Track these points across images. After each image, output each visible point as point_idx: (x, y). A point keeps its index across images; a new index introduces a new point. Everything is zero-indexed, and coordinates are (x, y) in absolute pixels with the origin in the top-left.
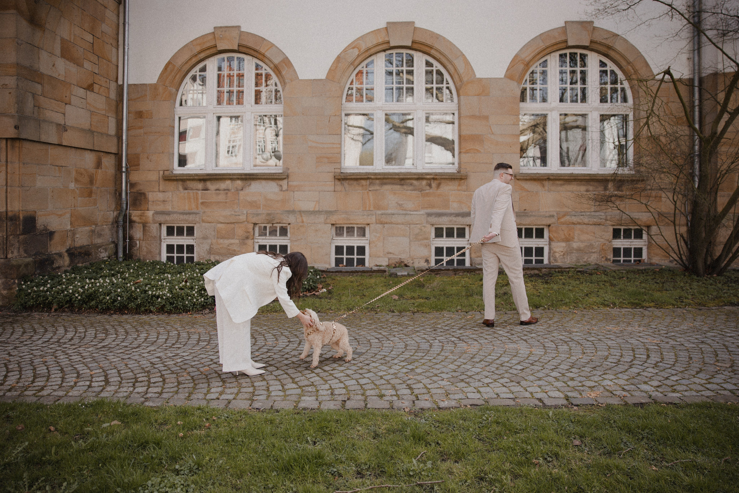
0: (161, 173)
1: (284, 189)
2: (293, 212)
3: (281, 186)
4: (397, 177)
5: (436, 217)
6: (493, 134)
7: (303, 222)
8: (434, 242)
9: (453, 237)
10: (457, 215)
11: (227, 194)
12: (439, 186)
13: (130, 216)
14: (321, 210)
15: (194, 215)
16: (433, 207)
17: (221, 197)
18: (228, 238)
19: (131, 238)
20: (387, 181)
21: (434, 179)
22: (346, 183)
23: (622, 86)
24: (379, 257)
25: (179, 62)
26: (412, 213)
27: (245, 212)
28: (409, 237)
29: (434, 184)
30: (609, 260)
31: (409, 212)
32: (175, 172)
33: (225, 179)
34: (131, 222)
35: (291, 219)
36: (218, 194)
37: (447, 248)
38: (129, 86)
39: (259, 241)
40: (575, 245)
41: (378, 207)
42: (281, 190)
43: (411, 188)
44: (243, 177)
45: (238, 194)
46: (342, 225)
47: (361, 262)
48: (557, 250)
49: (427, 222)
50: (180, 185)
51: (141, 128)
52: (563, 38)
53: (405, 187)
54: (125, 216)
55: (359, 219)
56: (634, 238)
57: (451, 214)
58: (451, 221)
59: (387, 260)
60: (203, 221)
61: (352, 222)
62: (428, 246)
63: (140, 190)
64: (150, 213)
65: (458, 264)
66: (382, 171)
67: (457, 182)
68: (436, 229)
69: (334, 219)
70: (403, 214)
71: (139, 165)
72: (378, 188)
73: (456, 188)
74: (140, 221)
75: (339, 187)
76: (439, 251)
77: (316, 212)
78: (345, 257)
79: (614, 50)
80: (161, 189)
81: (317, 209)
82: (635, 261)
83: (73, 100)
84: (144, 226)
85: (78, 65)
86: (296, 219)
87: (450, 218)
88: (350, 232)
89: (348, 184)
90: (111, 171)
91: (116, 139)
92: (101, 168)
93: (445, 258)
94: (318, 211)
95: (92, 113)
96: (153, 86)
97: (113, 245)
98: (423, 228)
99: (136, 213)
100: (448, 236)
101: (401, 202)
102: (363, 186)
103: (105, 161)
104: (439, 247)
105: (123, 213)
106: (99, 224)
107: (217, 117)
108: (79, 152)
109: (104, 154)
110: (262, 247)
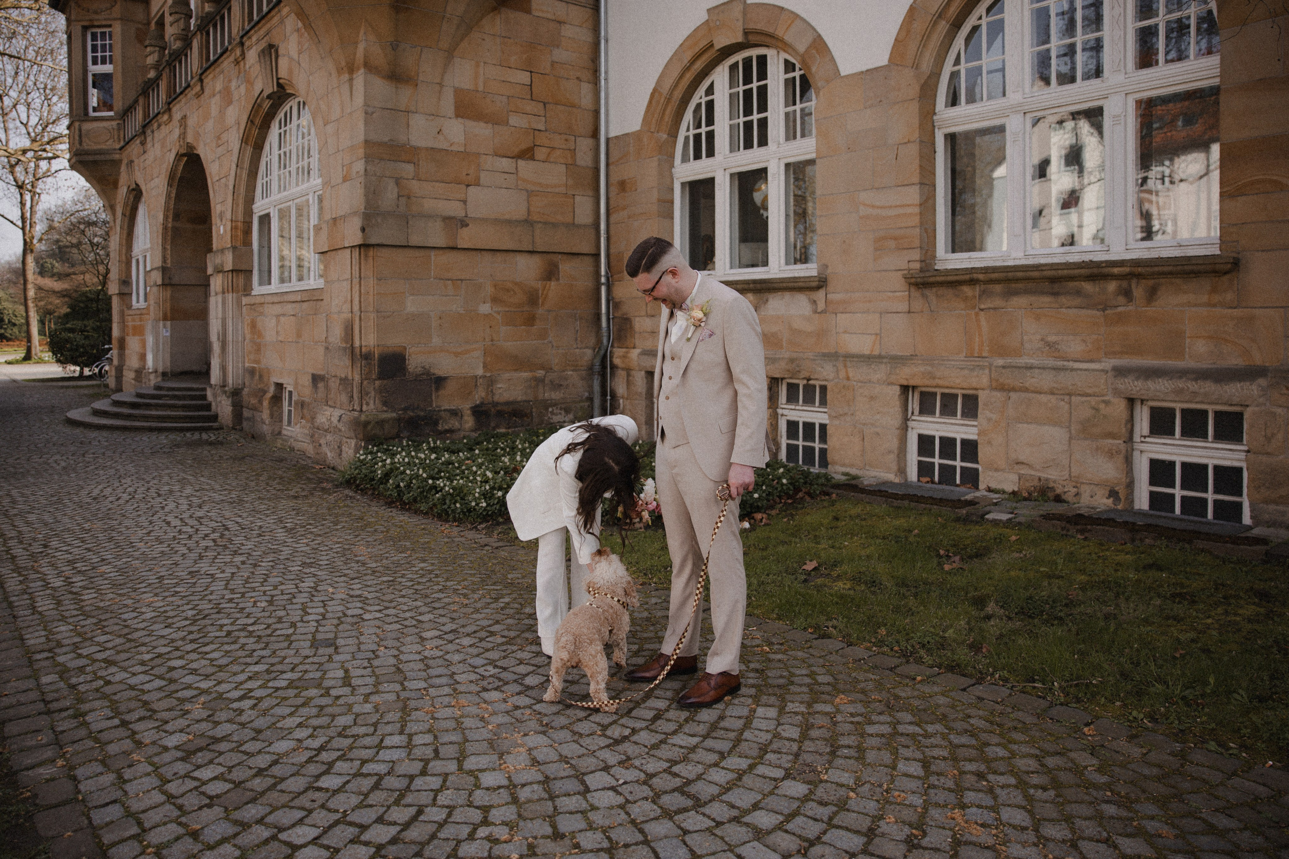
1: (819, 310)
2: (832, 357)
3: (815, 301)
4: (1036, 274)
5: (1137, 379)
7: (848, 379)
8: (1146, 447)
12: (1154, 293)
13: (611, 357)
14: (883, 353)
16: (1135, 351)
19: (614, 396)
20: (1020, 286)
21: (1139, 276)
22: (930, 293)
24: (997, 470)
26: (1077, 365)
28: (1069, 427)
29: (1138, 291)
31: (1071, 364)
34: (614, 367)
35: (828, 371)
37: (1184, 465)
39: (787, 412)
41: (1001, 350)
42: (815, 312)
43: (1078, 301)
44: (758, 286)
46: (933, 390)
47: (971, 478)
49: (1117, 392)
51: (624, 208)
54: (605, 356)
55: (965, 378)
57: (1183, 373)
59: (1015, 478)
61: (940, 382)
62: (1126, 455)
63: (625, 314)
64: (634, 353)
65: (1216, 514)
67: (1208, 284)
68: (1153, 409)
69: (907, 374)
70: (1055, 369)
72: (998, 302)
73: (1205, 298)
74: (623, 366)
75: (918, 304)
76: (1160, 472)
77: (875, 357)
78: (937, 461)
81: (876, 353)
83: (484, 177)
84: (628, 375)
85: (496, 123)
86: (837, 371)
87: (1181, 384)
88: (948, 406)
89: (937, 296)
90: (584, 283)
91: (592, 232)
92: (558, 279)
93: (1178, 492)
94: (880, 357)
95: (530, 194)
96: (637, 135)
97: (587, 404)
98: (1102, 406)
99: (618, 352)
100: (1187, 432)
101: (1052, 338)
102: (966, 299)
103: (566, 267)
104: (1163, 462)
105: (602, 352)
106: (556, 368)
107: (732, 175)
108: (499, 257)
109: (565, 257)
110: (792, 426)
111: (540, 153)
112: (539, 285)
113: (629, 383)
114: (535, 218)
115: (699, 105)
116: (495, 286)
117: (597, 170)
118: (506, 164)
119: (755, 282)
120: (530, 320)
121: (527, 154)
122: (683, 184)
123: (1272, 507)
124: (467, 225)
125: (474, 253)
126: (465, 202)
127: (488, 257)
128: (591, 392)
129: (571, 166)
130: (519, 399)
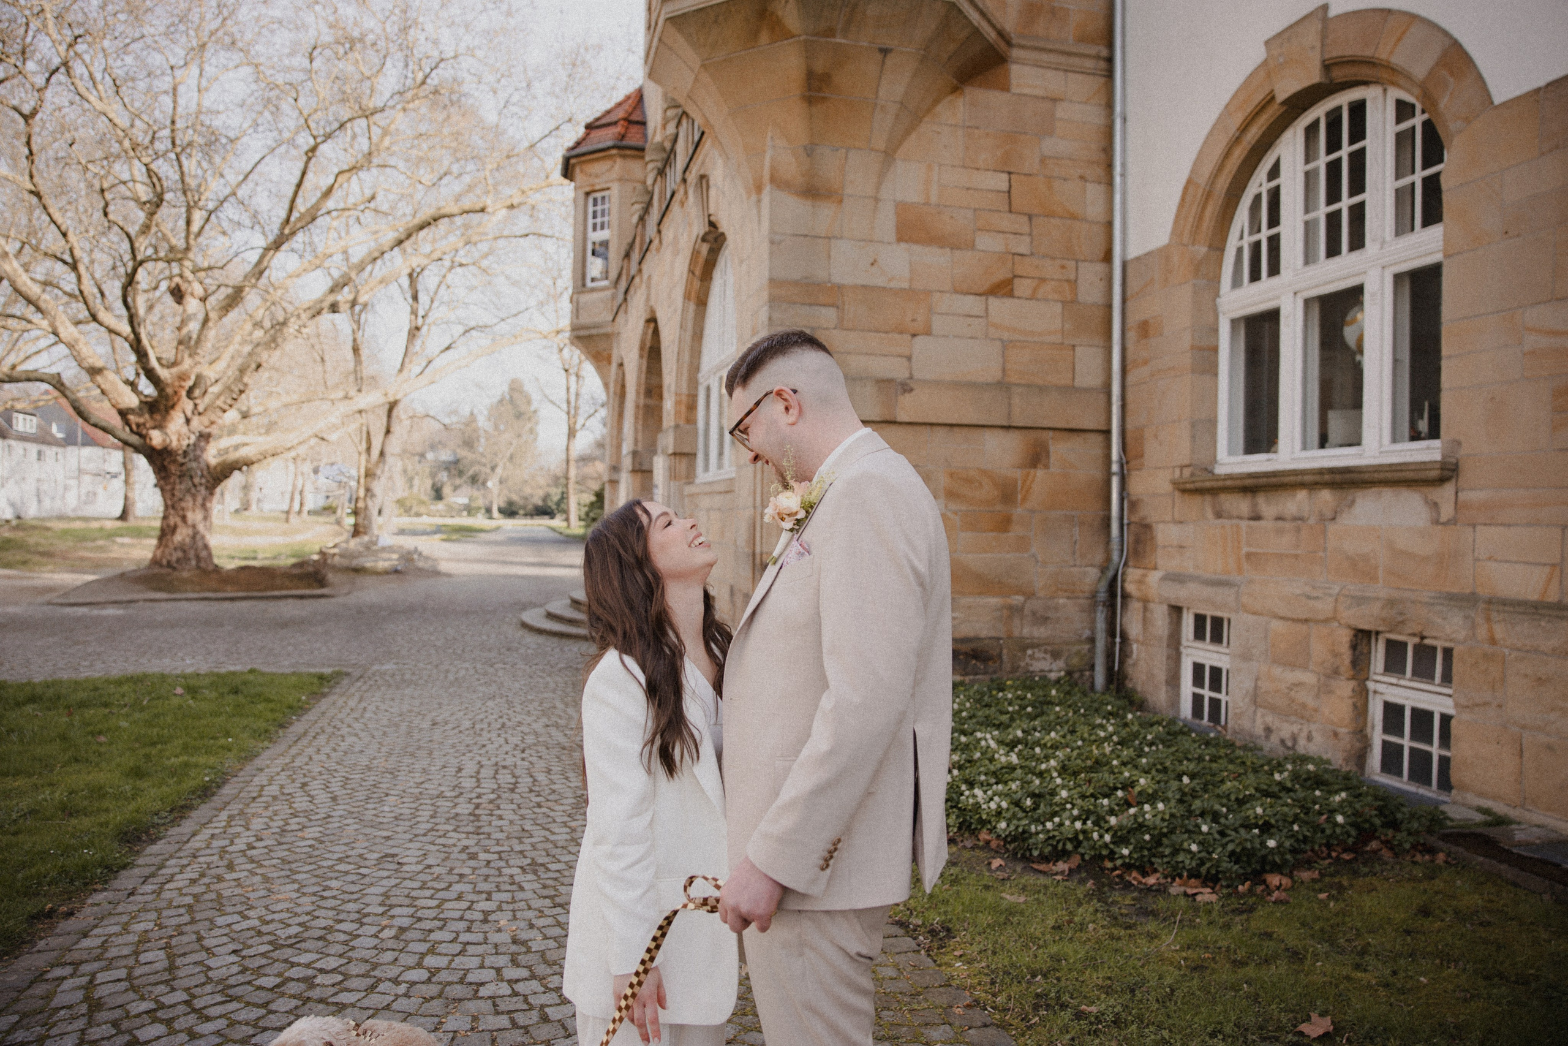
1: (1444, 518)
2: (1466, 601)
3: (1436, 504)
7: (1493, 641)
11: (1298, 530)
13: (1123, 581)
14: (1563, 600)
15: (1227, 590)
17: (1287, 541)
18: (1294, 666)
19: (1124, 638)
32: (1220, 470)
34: (1125, 596)
36: (1280, 532)
39: (1380, 688)
42: (1437, 522)
44: (1338, 477)
45: (1324, 532)
54: (1115, 579)
60: (1246, 610)
63: (1144, 518)
64: (1154, 577)
71: (1142, 455)
74: (1139, 595)
77: (1550, 606)
80: (1176, 516)
81: (1553, 597)
83: (937, 323)
84: (1145, 609)
85: (954, 247)
86: (1474, 627)
90: (1087, 471)
91: (1102, 397)
92: (1047, 467)
95: (1005, 345)
96: (1163, 253)
97: (1087, 647)
99: (1133, 574)
103: (1060, 450)
105: (1110, 574)
106: (1041, 594)
107: (1307, 302)
108: (959, 434)
109: (1057, 433)
110: (1393, 712)
111: (1023, 287)
112: (1018, 474)
113: (1145, 621)
114: (1013, 378)
115: (1258, 197)
116: (952, 475)
117: (1109, 307)
118: (972, 304)
119: (1332, 471)
120: (1004, 524)
121: (1003, 288)
122: (1234, 322)
124: (911, 390)
125: (918, 428)
126: (909, 358)
127: (941, 432)
128: (1093, 630)
129: (1070, 303)
130: (984, 634)
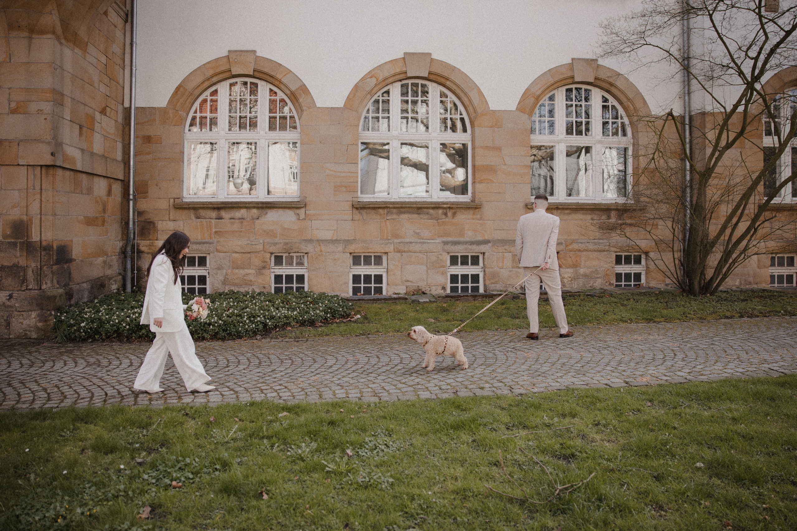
0: (172, 200)
1: (301, 218)
2: (311, 241)
3: (298, 215)
4: (415, 206)
5: (452, 245)
6: (505, 165)
7: (321, 251)
8: (449, 270)
9: (468, 264)
10: (472, 243)
11: (242, 222)
12: (454, 214)
13: (138, 246)
14: (339, 239)
15: (208, 245)
16: (448, 235)
17: (236, 226)
18: (243, 268)
19: (139, 269)
20: (405, 210)
21: (450, 208)
22: (364, 212)
23: (622, 121)
24: (396, 285)
25: (190, 86)
26: (429, 241)
27: (261, 242)
28: (427, 265)
29: (450, 213)
30: (613, 284)
31: (426, 241)
32: (185, 200)
33: (241, 208)
34: (140, 252)
35: (309, 248)
36: (233, 223)
37: (462, 275)
38: (137, 109)
39: (275, 270)
40: (582, 271)
41: (396, 236)
42: (299, 219)
43: (426, 217)
44: (260, 205)
45: (254, 223)
46: (360, 254)
47: (379, 290)
48: (566, 276)
49: (444, 250)
50: (192, 213)
51: (149, 153)
52: (570, 74)
53: (422, 216)
54: (133, 246)
55: (376, 248)
56: (634, 264)
57: (466, 243)
58: (466, 249)
59: (405, 287)
60: (218, 251)
61: (370, 250)
62: (444, 273)
63: (150, 219)
65: (472, 291)
66: (398, 200)
67: (471, 212)
68: (451, 256)
69: (353, 248)
70: (420, 243)
71: (147, 192)
72: (394, 216)
73: (471, 216)
74: (149, 251)
75: (357, 216)
76: (454, 278)
78: (362, 285)
79: (616, 87)
80: (171, 218)
81: (335, 238)
82: (634, 285)
85: (95, 87)
87: (465, 246)
88: (367, 261)
89: (366, 213)
90: (118, 199)
91: (122, 166)
92: (112, 196)
93: (460, 285)
94: (336, 240)
95: (105, 138)
96: (163, 110)
98: (440, 256)
99: (143, 243)
100: (462, 264)
101: (417, 231)
102: (381, 215)
103: (114, 188)
104: (455, 275)
105: (131, 243)
106: (110, 254)
109: (114, 180)
110: (278, 277)
112: (106, 199)
114: (107, 154)
115: (205, 101)
118: (98, 116)
120: (103, 223)
121: (104, 111)
123: (493, 285)
129: (116, 122)
130: (99, 275)
